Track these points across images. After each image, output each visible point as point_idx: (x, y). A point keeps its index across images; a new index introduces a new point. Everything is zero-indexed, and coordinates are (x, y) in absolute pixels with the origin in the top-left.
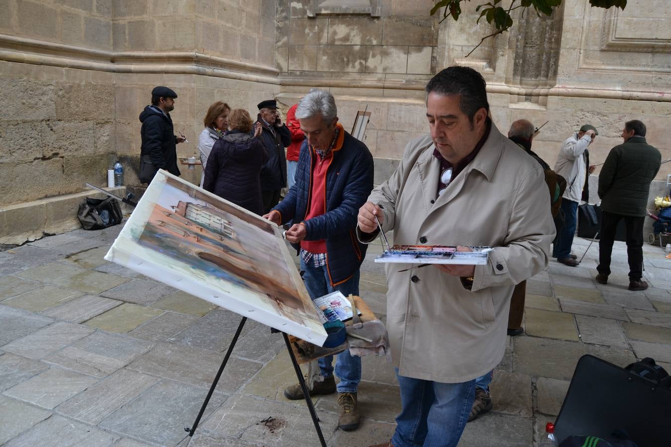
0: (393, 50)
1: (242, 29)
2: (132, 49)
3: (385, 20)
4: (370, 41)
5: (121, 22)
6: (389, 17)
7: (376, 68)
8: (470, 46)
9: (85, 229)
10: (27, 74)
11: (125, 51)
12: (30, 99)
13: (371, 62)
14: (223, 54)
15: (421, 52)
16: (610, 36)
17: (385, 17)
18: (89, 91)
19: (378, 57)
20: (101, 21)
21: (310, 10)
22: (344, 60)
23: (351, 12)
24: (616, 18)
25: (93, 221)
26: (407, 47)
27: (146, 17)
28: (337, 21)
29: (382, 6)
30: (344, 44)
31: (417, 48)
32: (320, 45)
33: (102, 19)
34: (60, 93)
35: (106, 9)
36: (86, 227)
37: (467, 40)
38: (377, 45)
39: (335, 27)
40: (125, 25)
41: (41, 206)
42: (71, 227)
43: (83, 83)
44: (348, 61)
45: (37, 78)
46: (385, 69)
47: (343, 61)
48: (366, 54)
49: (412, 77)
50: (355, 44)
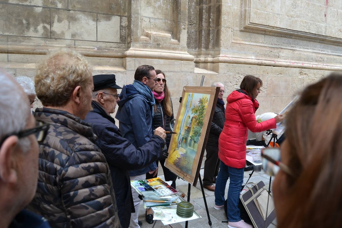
0: (80, 16)
4: (53, 3)
7: (63, 33)
8: (156, 19)
13: (57, 27)
15: (109, 20)
16: (247, 21)
19: (65, 22)
22: (22, 23)
24: (249, 9)
26: (96, 14)
30: (21, 3)
31: (105, 16)
37: (153, 13)
38: (64, 10)
44: (28, 24)
46: (73, 35)
48: (50, 18)
49: (103, 45)
50: (35, 5)
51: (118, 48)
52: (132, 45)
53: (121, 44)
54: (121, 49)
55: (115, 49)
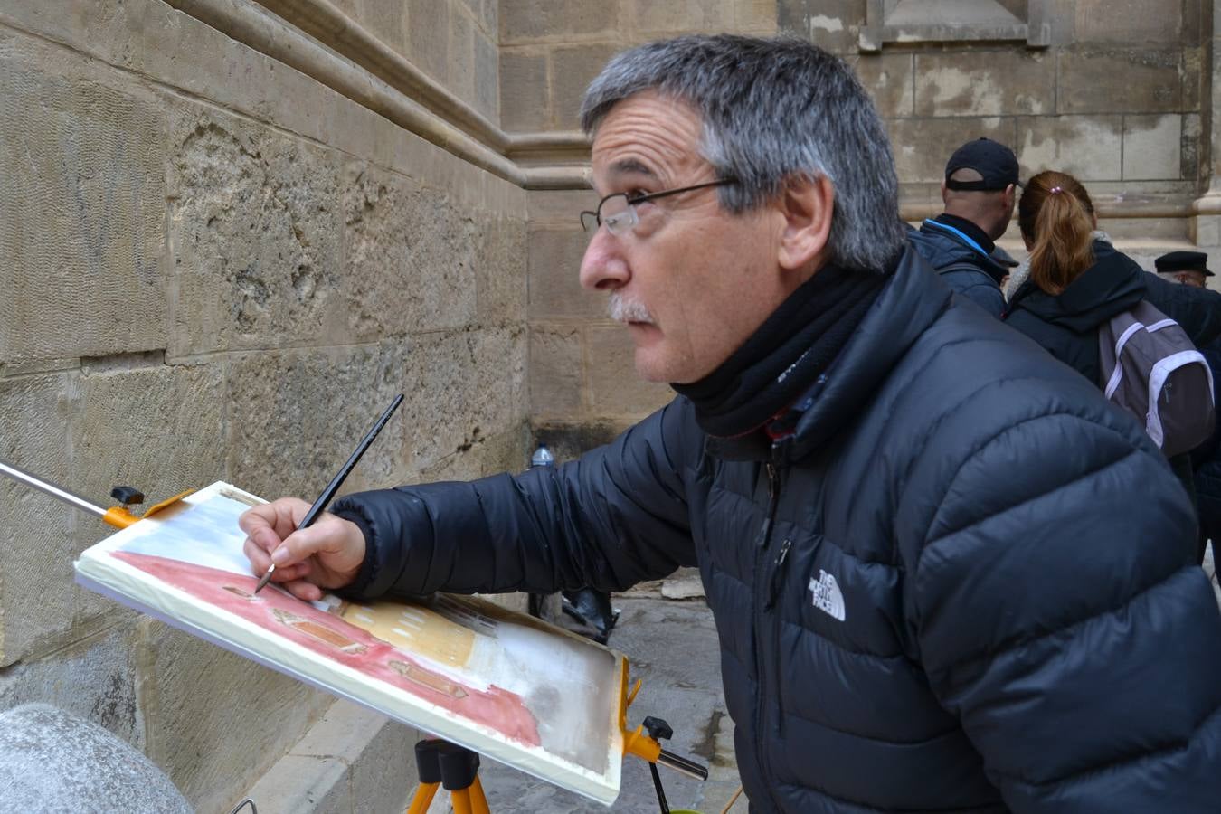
0: (1084, 125)
3: (1060, 55)
4: (1024, 105)
5: (530, 50)
6: (1072, 48)
10: (450, 183)
12: (451, 261)
13: (1031, 157)
15: (1154, 127)
17: (1060, 47)
19: (1049, 143)
20: (488, 47)
21: (867, 35)
23: (977, 38)
26: (1120, 117)
28: (936, 60)
29: (1051, 21)
30: (957, 114)
31: (1142, 117)
32: (895, 118)
33: (489, 41)
34: (480, 245)
38: (1046, 116)
39: (932, 75)
45: (458, 198)
48: (1017, 138)
49: (1136, 189)
50: (986, 113)
51: (1176, 192)
52: (1212, 183)
53: (1184, 183)
54: (1184, 196)
55: (1168, 196)
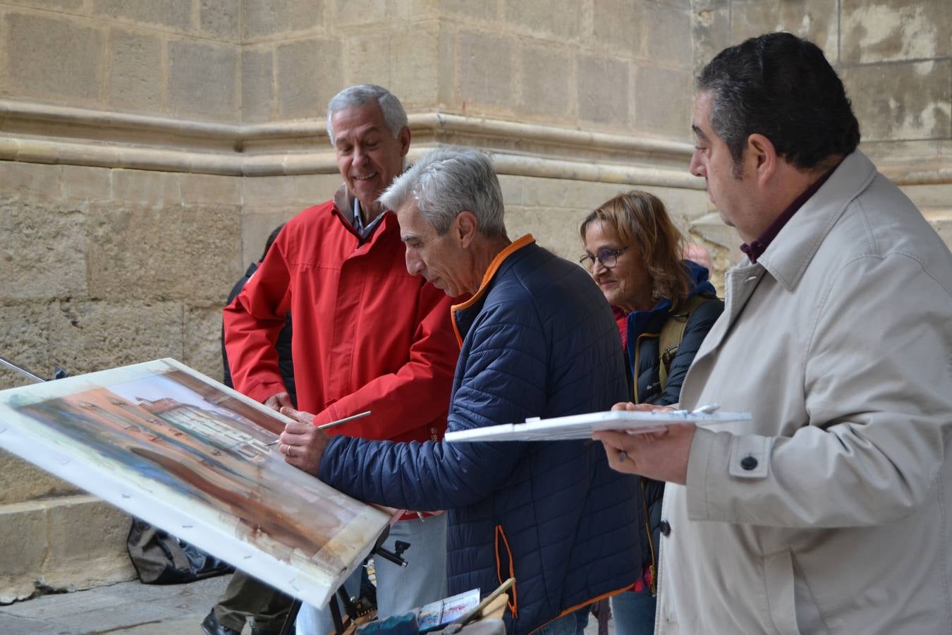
1: (582, 42)
2: (289, 115)
5: (262, 48)
9: (143, 582)
10: (22, 186)
11: (270, 120)
12: (24, 247)
14: (524, 112)
18: (173, 227)
20: (211, 50)
22: (888, 107)
25: (164, 561)
27: (320, 31)
30: (886, 60)
33: (215, 44)
34: (100, 232)
35: (226, 18)
36: (144, 577)
39: (859, 14)
40: (269, 55)
41: (34, 515)
42: (110, 573)
43: (159, 206)
44: (901, 109)
45: (43, 197)
47: (885, 109)
50: (918, 56)
